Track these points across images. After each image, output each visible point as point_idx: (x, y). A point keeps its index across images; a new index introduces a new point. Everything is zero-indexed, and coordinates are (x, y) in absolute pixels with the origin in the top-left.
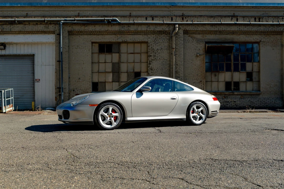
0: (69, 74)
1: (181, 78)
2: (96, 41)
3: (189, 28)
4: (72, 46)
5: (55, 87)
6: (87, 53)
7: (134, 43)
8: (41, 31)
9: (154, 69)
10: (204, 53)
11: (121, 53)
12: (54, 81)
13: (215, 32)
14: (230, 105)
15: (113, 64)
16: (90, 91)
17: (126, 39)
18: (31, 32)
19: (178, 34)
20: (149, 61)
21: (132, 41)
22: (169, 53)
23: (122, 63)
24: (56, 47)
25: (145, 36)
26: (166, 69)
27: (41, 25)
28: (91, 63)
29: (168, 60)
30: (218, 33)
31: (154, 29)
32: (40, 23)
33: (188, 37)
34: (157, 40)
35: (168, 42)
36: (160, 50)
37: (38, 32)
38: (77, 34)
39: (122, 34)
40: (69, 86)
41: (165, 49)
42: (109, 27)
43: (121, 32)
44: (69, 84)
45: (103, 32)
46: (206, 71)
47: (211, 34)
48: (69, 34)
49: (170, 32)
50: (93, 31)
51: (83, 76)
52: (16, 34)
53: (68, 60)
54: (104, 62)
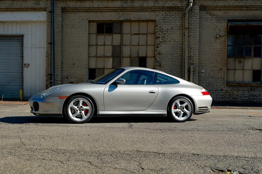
0: (63, 58)
1: (196, 65)
2: (93, 19)
3: (207, 3)
4: (66, 25)
5: (46, 73)
6: (83, 34)
7: (139, 21)
8: (30, 8)
9: (163, 53)
10: (226, 34)
11: (123, 34)
12: (45, 67)
13: (241, 7)
14: (257, 100)
15: (114, 47)
16: (86, 79)
17: (129, 17)
18: (20, 9)
19: (192, 10)
20: (156, 44)
21: (136, 19)
22: (181, 34)
23: (124, 46)
24: (47, 26)
25: (152, 13)
26: (177, 53)
28: (88, 45)
29: (179, 42)
30: (244, 9)
31: (163, 5)
33: (205, 15)
34: (167, 19)
35: (181, 20)
36: (170, 31)
37: (28, 9)
38: (72, 11)
39: (125, 10)
40: (62, 72)
41: (177, 29)
42: (109, 2)
43: (123, 8)
44: (62, 71)
45: (102, 9)
46: (228, 57)
47: (236, 10)
48: (63, 12)
49: (183, 8)
50: (91, 8)
51: (78, 60)
52: (3, 11)
53: (61, 42)
54: (103, 44)
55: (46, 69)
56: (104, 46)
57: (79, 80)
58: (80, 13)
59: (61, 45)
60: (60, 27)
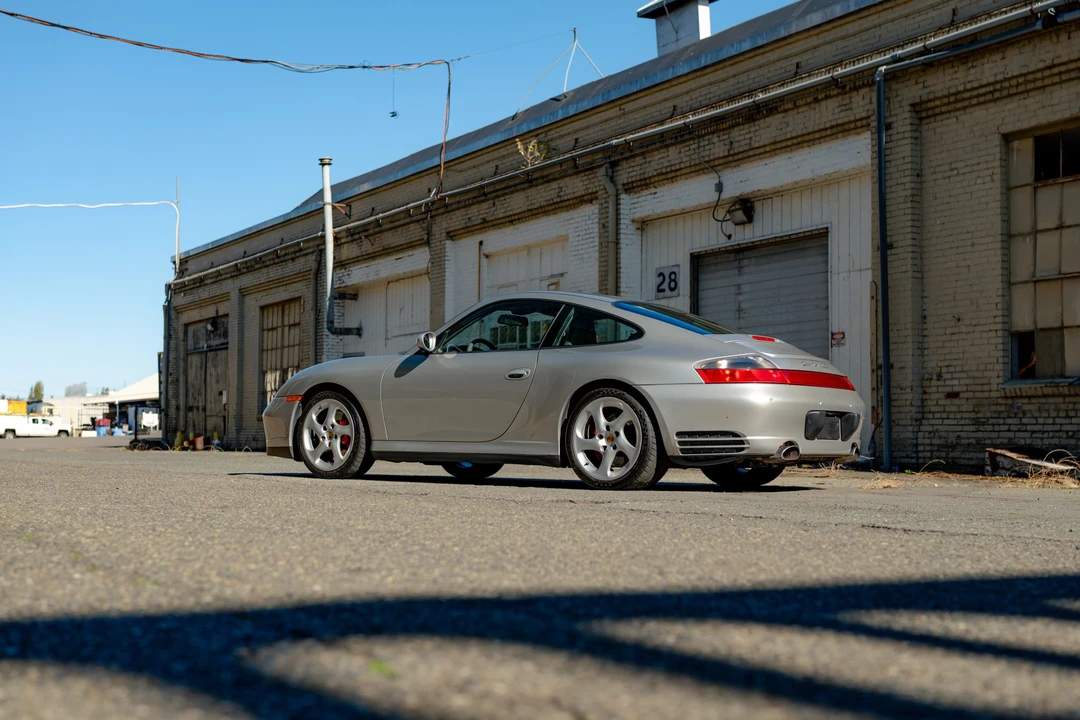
0: (925, 300)
2: (1018, 127)
4: (932, 170)
5: (872, 362)
6: (984, 193)
8: (832, 127)
12: (868, 338)
16: (998, 377)
18: (806, 138)
27: (829, 101)
28: (999, 238)
32: (823, 95)
37: (823, 134)
38: (944, 109)
40: (922, 355)
42: (1058, 42)
44: (922, 349)
48: (921, 119)
50: (1001, 82)
51: (972, 304)
53: (915, 236)
54: (1054, 226)
55: (872, 345)
56: (1058, 232)
57: (977, 381)
58: (971, 110)
59: (915, 249)
60: (909, 179)
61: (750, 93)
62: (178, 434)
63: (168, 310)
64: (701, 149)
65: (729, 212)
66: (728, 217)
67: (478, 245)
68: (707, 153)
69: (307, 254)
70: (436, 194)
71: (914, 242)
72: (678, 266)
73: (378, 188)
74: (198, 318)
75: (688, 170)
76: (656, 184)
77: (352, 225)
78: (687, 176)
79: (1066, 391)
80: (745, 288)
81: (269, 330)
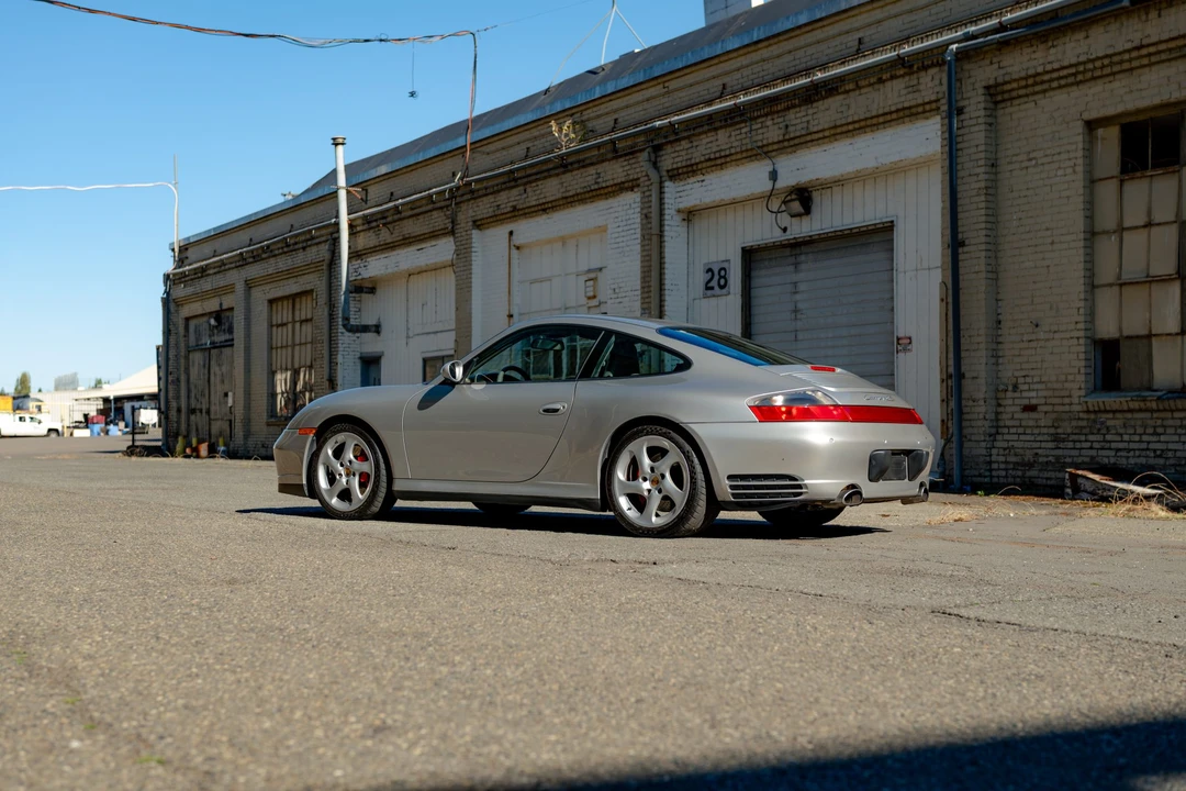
0: (999, 304)
2: (1102, 113)
4: (1008, 160)
5: (941, 371)
6: (1066, 186)
8: (897, 111)
12: (937, 344)
16: (1080, 389)
18: (869, 122)
27: (895, 82)
28: (1082, 236)
32: (888, 75)
37: (888, 118)
38: (1023, 92)
42: (1147, 20)
44: (997, 357)
45: (1126, 56)
48: (996, 103)
50: (1084, 63)
51: (1051, 308)
52: (826, 140)
53: (989, 233)
54: (1142, 224)
55: (941, 353)
56: (1146, 230)
57: (1057, 394)
58: (1051, 93)
59: (989, 247)
60: (982, 170)
61: (808, 71)
62: (180, 439)
63: (166, 302)
64: (754, 133)
65: (784, 202)
66: (783, 208)
67: (507, 235)
68: (760, 137)
69: (320, 243)
70: (461, 178)
71: (988, 240)
72: (728, 261)
73: (397, 170)
74: (200, 312)
75: (739, 156)
76: (704, 171)
77: (368, 211)
78: (738, 162)
79: (1154, 405)
80: (802, 287)
81: (278, 326)
